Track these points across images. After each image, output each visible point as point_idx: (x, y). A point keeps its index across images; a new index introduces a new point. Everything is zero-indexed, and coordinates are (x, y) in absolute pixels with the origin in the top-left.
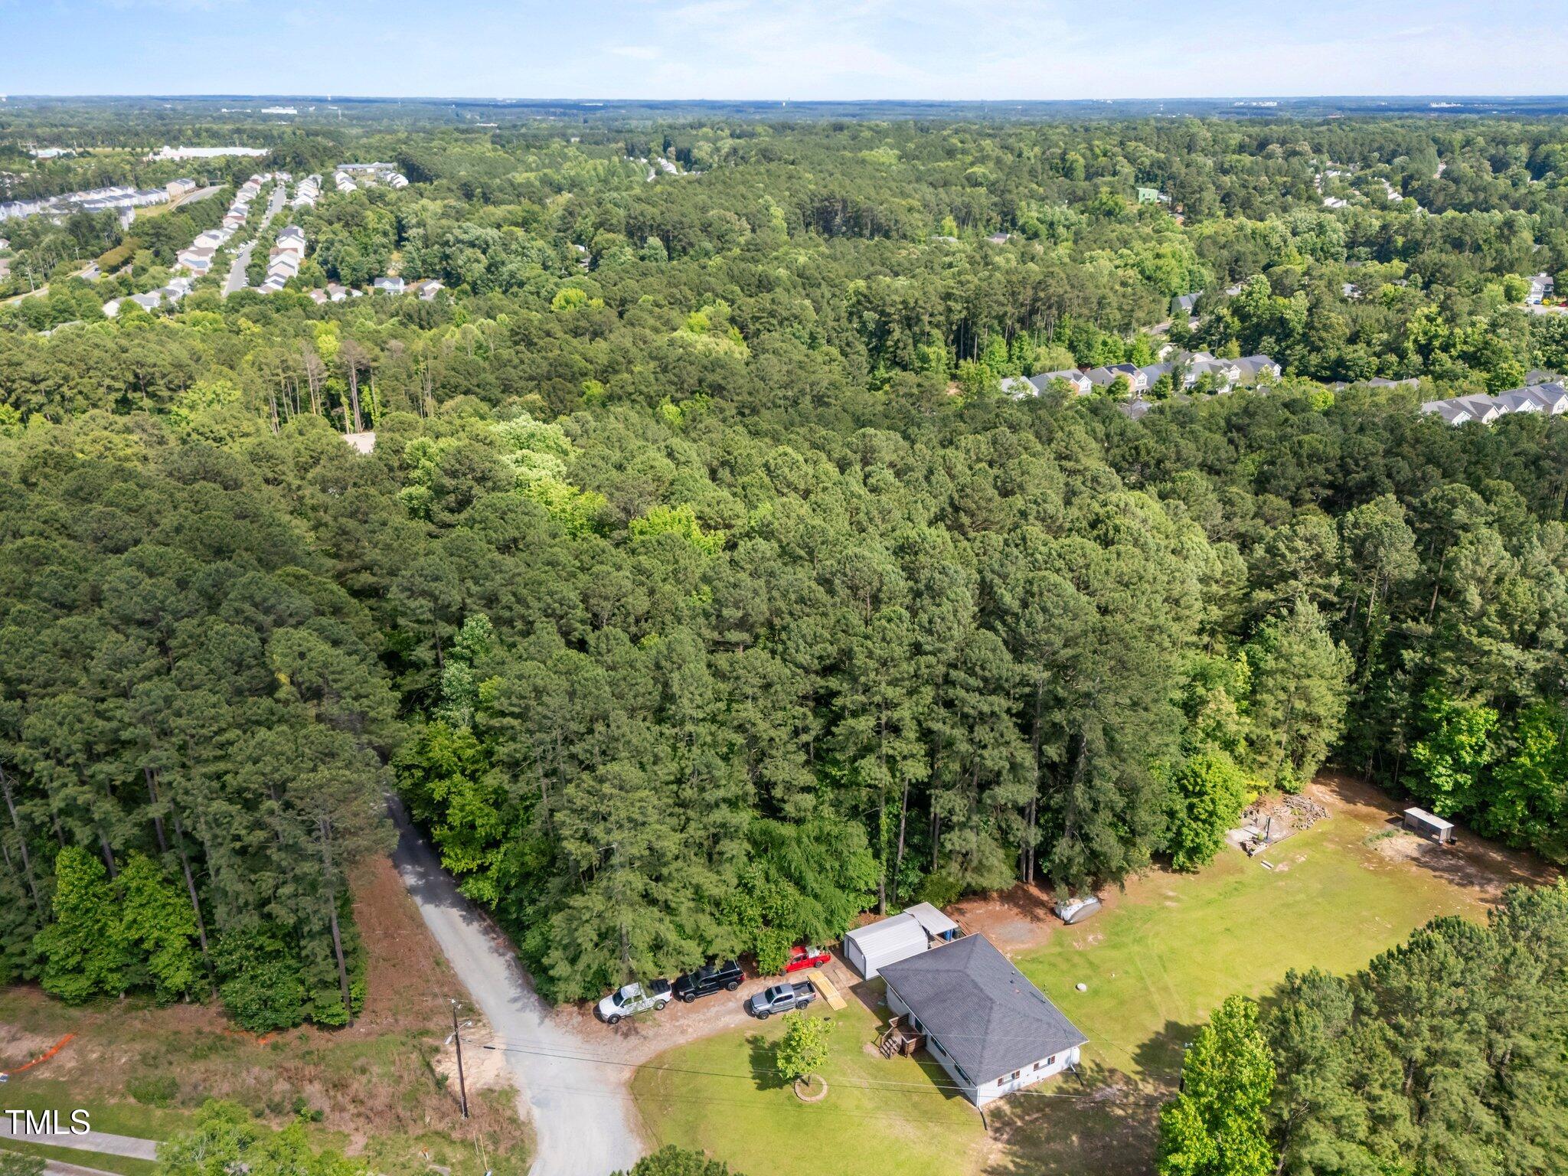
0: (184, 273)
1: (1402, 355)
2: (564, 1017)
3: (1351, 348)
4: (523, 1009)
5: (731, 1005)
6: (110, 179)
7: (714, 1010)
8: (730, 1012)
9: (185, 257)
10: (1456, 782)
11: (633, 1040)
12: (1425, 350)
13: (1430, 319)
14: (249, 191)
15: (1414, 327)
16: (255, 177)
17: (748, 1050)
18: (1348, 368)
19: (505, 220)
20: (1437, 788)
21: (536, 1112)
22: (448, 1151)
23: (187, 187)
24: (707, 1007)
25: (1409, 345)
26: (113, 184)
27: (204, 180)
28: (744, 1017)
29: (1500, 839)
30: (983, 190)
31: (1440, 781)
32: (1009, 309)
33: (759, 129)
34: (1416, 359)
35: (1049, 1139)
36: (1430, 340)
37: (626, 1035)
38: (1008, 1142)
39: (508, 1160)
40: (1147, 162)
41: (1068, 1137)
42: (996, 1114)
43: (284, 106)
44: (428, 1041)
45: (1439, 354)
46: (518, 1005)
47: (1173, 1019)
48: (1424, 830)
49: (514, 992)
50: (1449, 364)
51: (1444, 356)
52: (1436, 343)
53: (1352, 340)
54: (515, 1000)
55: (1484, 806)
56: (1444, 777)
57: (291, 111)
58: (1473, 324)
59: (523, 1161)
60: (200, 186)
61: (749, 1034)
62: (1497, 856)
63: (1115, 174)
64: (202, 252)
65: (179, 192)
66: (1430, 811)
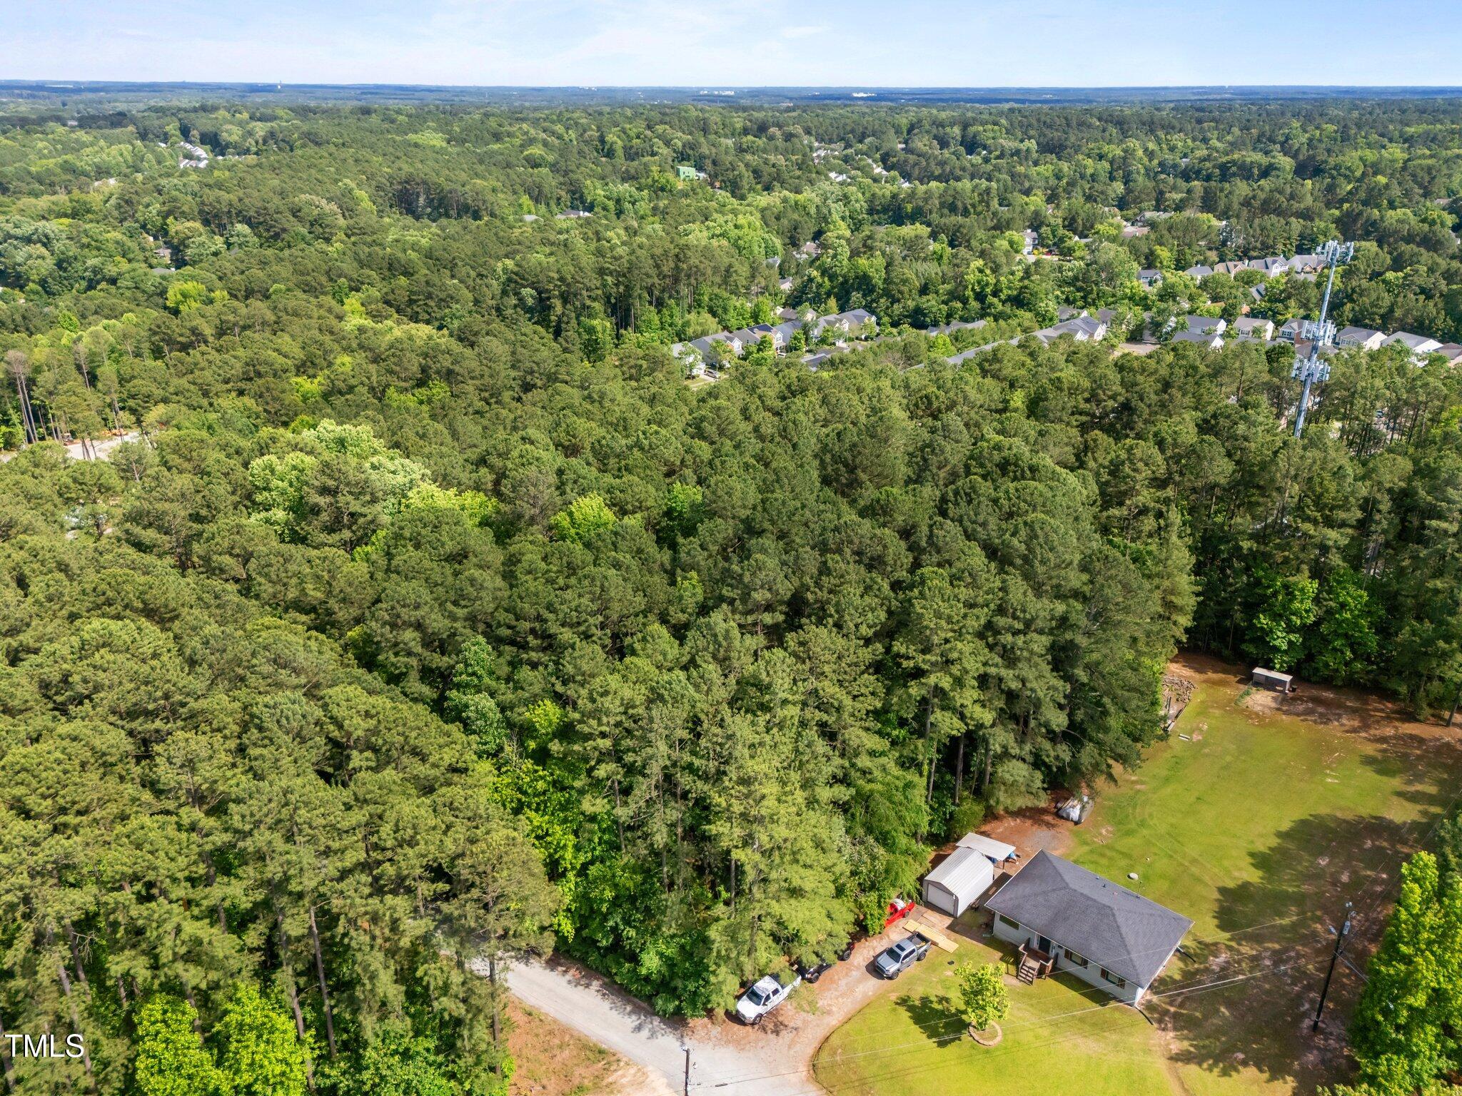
1: (965, 302)
2: (701, 1033)
3: (925, 298)
4: (653, 1035)
5: (855, 973)
8: (859, 982)
10: (1290, 642)
11: (786, 1036)
12: (980, 297)
13: (981, 271)
15: (971, 278)
17: (904, 1015)
18: (925, 315)
19: (50, 211)
20: (1276, 649)
25: (969, 293)
28: (873, 983)
29: (1327, 682)
30: (545, 170)
31: (1277, 643)
32: (656, 281)
33: (280, 112)
34: (974, 305)
35: (1206, 1017)
36: (983, 288)
37: (777, 1032)
38: (1175, 1029)
40: (680, 144)
41: (1218, 1011)
42: (1150, 1007)
45: (991, 299)
46: (645, 1033)
47: (1221, 884)
48: (1270, 684)
49: (632, 1021)
50: (1000, 307)
51: (995, 300)
52: (988, 290)
53: (924, 290)
54: (639, 1028)
55: (1310, 657)
56: (1281, 639)
58: (1013, 273)
61: (894, 997)
62: (1329, 695)
63: (653, 154)
66: (1272, 668)
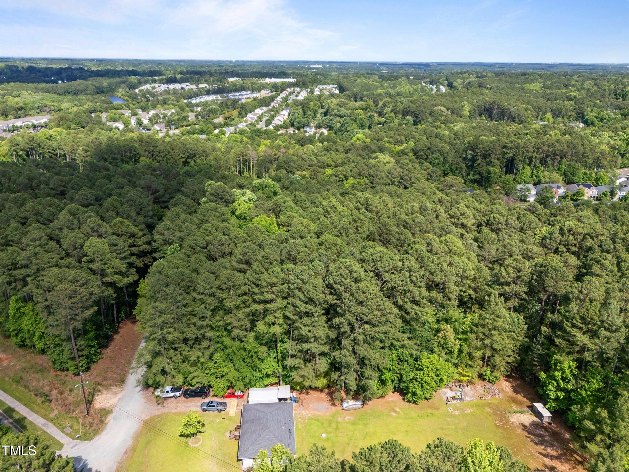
0: (246, 121)
6: (244, 88)
7: (192, 404)
8: (195, 406)
9: (249, 115)
10: (557, 395)
11: (160, 406)
14: (284, 94)
16: (288, 89)
19: (359, 107)
20: (549, 396)
21: (112, 421)
22: (75, 424)
23: (267, 92)
24: (191, 402)
26: (245, 90)
27: (273, 90)
29: (571, 428)
31: (550, 393)
32: (535, 155)
33: (490, 75)
37: (159, 404)
39: (90, 434)
43: (319, 64)
44: (99, 387)
56: (552, 391)
57: (320, 66)
59: (94, 436)
60: (272, 92)
62: (567, 436)
64: (256, 114)
65: (264, 93)
66: (544, 406)
